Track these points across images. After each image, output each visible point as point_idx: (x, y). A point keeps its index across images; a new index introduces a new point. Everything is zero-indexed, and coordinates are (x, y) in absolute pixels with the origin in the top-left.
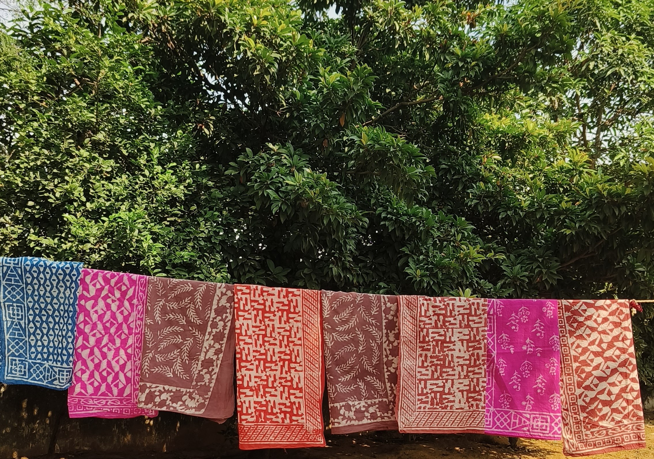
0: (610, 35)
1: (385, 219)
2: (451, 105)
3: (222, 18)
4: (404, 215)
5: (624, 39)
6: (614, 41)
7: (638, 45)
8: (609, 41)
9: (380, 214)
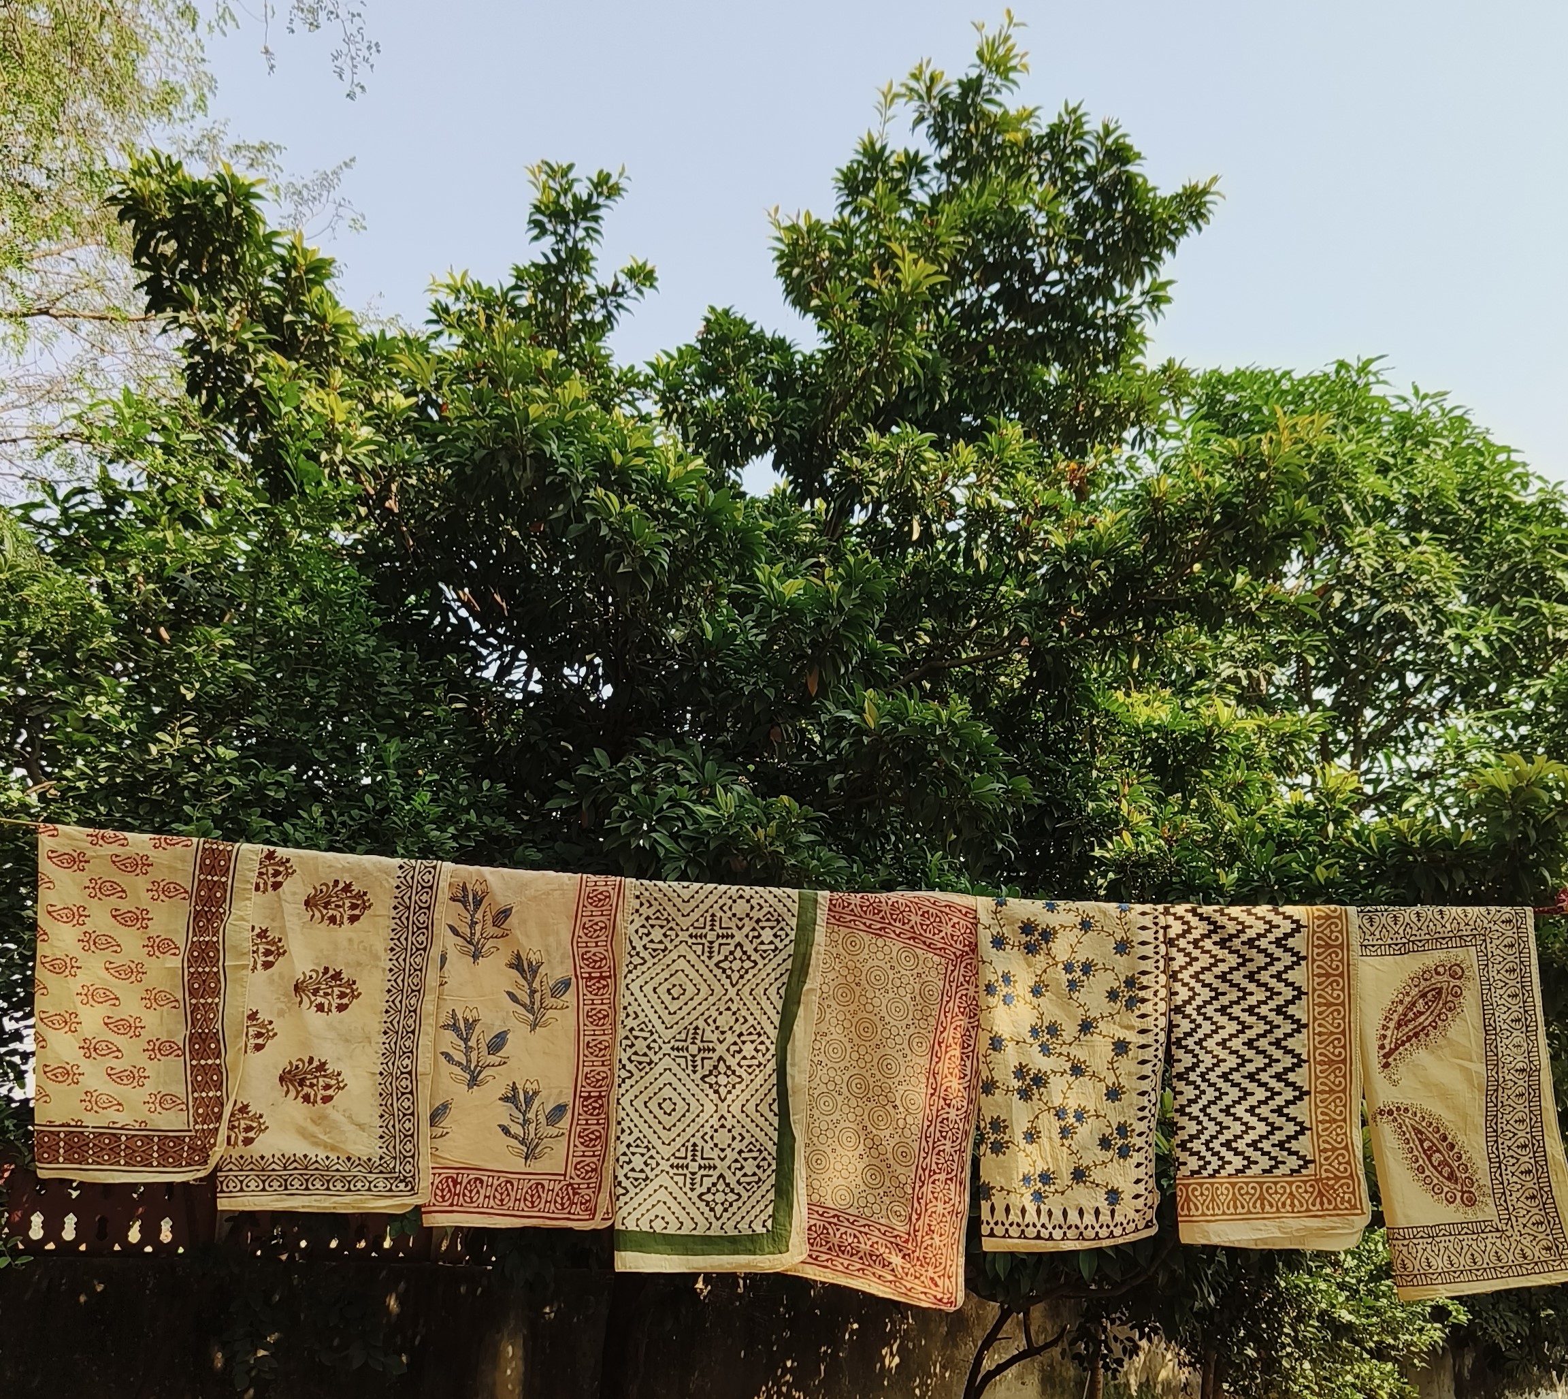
0: (1372, 532)
2: (1049, 658)
3: (546, 448)
5: (1406, 541)
6: (1383, 546)
7: (1438, 555)
8: (1373, 545)
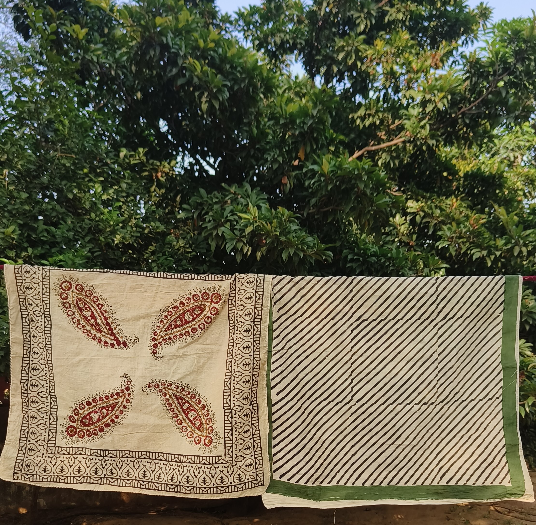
1: (352, 260)
4: (372, 256)
9: (347, 256)
